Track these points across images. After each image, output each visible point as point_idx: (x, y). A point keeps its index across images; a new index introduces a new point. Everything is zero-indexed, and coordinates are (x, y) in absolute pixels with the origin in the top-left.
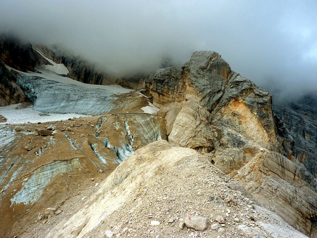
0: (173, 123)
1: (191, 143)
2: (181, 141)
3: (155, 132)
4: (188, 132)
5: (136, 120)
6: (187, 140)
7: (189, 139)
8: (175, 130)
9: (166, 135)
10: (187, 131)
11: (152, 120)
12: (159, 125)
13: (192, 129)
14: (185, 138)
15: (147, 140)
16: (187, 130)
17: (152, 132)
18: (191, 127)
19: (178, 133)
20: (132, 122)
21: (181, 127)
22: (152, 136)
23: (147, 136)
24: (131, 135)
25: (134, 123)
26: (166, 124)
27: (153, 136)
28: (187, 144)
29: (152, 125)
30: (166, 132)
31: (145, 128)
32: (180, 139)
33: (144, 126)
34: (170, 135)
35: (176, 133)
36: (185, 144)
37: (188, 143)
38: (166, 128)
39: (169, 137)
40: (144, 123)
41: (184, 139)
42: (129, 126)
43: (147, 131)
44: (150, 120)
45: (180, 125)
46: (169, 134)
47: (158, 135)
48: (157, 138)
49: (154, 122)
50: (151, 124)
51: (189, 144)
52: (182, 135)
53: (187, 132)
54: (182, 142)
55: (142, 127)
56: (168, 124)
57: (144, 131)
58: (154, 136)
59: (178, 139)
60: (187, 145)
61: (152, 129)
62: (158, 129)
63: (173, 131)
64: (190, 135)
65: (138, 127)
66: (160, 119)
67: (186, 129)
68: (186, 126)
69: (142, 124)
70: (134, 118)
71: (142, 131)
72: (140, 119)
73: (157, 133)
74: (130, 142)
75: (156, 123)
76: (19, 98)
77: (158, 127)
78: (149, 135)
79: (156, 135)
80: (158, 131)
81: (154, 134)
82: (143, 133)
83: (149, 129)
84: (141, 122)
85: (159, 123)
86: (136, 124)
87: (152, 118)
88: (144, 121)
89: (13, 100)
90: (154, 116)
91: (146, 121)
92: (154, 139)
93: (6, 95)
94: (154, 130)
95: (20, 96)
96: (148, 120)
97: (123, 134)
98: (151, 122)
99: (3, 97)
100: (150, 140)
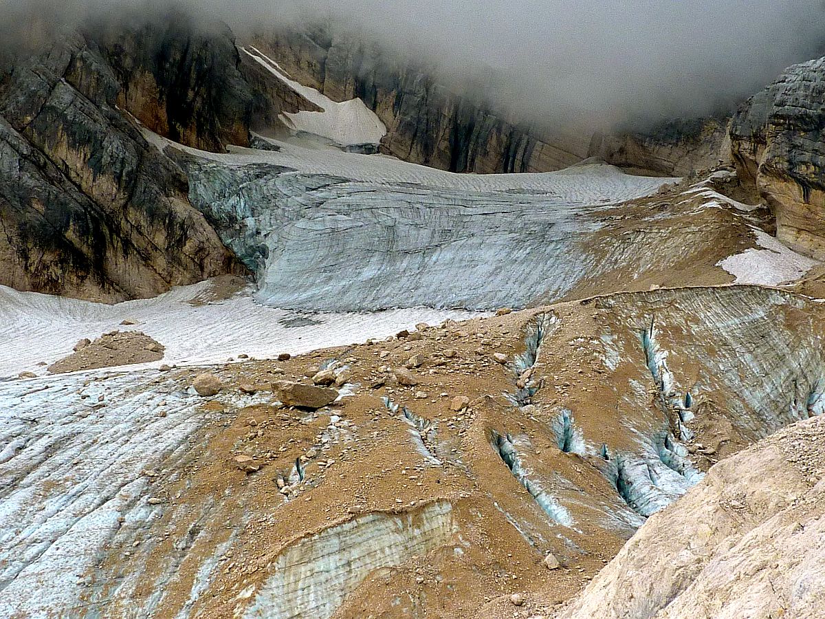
3: (799, 373)
5: (697, 321)
11: (781, 317)
12: (814, 339)
15: (759, 415)
17: (783, 373)
20: (677, 329)
22: (783, 395)
23: (759, 394)
24: (679, 394)
25: (690, 336)
27: (792, 395)
29: (780, 339)
31: (748, 356)
33: (739, 348)
40: (737, 333)
42: (666, 353)
43: (756, 370)
44: (769, 315)
47: (815, 388)
48: (809, 405)
49: (789, 326)
50: (774, 334)
57: (741, 369)
58: (796, 394)
61: (782, 358)
62: (813, 356)
65: (711, 352)
69: (730, 340)
70: (689, 310)
71: (730, 374)
72: (716, 313)
73: (811, 380)
74: (678, 426)
75: (803, 332)
76: (202, 260)
77: (812, 350)
78: (768, 390)
79: (803, 390)
80: (811, 371)
81: (793, 386)
82: (737, 382)
83: (766, 360)
84: (724, 327)
85: (816, 327)
86: (698, 340)
87: (778, 306)
88: (740, 324)
89: (181, 269)
90: (788, 296)
91: (749, 323)
92: (793, 410)
93: (153, 253)
94: (795, 365)
95: (207, 253)
96: (757, 317)
97: (642, 392)
98: (775, 324)
99: (143, 259)
100: (778, 416)
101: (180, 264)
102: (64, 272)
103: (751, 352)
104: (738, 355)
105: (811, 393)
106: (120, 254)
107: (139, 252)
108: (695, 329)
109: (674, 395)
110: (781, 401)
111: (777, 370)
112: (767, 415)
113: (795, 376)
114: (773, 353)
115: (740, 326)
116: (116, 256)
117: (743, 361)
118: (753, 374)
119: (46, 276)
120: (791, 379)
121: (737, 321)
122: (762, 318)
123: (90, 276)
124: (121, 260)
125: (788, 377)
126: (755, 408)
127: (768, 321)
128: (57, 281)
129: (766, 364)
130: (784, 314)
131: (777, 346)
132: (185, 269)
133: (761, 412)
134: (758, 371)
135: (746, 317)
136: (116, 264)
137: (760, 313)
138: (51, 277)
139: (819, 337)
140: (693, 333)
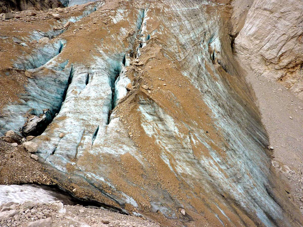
0: (247, 11)
1: (291, 51)
2: (265, 48)
3: (207, 29)
4: (287, 23)
5: (168, 7)
6: (281, 45)
7: (287, 40)
8: (251, 23)
9: (231, 36)
10: (283, 22)
11: (205, 9)
12: (217, 17)
13: (298, 16)
14: (275, 39)
15: (183, 46)
16: (285, 20)
17: (201, 29)
18: (296, 9)
19: (259, 28)
20: (158, 10)
21: (268, 12)
22: (198, 38)
23: (187, 37)
24: (144, 35)
25: (163, 12)
26: (232, 15)
27: (202, 38)
28: (280, 54)
29: (202, 17)
30: (231, 30)
31: (186, 22)
32: (263, 43)
33: (183, 18)
34: (239, 35)
35: (254, 30)
36: (275, 54)
37: (283, 51)
38: (231, 23)
39: (238, 40)
40: (185, 13)
41: (273, 42)
42: (149, 18)
43: (188, 27)
44: (201, 8)
45: (265, 9)
46: (237, 35)
47: (213, 36)
48: (210, 43)
49: (208, 12)
50: (201, 14)
51: (286, 54)
52: (270, 31)
53: (283, 25)
54: (267, 50)
55: (180, 20)
56: (236, 14)
57: (181, 27)
58: (205, 38)
59: (258, 42)
60: (282, 56)
61: (202, 24)
62: (215, 23)
63: (246, 25)
64: (290, 31)
65: (170, 19)
66: (221, 7)
67: (280, 15)
68: (282, 10)
69: (181, 15)
70: (167, 3)
71: (176, 28)
72: (178, 5)
73: (212, 33)
74: (137, 50)
75: (213, 14)
76: (51, 5)
77: (215, 21)
78: (192, 36)
79: (208, 37)
80: (213, 29)
81: (204, 35)
82: (177, 31)
83: (194, 24)
84: (180, 10)
85: (218, 13)
86: (166, 14)
87: (205, 5)
88: (187, 10)
89: (45, 8)
90: (210, 2)
91: (191, 10)
92: (201, 44)
93: (36, 3)
94: (206, 26)
95: (52, 3)
96: (195, 8)
97: (124, 33)
98: (202, 11)
99: (33, 4)
100: (193, 47)
101: (44, 6)
102: (7, 8)
103: (188, 20)
104: (182, 21)
105: (211, 38)
106: (25, 3)
107: (31, 2)
108: (166, 10)
109: (143, 35)
110: (196, 40)
111: (198, 28)
112: (187, 46)
113: (205, 31)
114: (198, 21)
115: (187, 11)
116: (24, 3)
117: (183, 23)
118: (186, 29)
119: (2, 9)
120: (204, 32)
121: (186, 8)
122: (198, 9)
123: (16, 9)
124: (26, 5)
125: (202, 31)
126: (183, 43)
127: (200, 10)
128: (6, 11)
129: (194, 25)
130: (206, 8)
131: (201, 19)
132: (46, 8)
133: (185, 45)
134: (189, 27)
135: (190, 8)
136: (24, 6)
137: (197, 7)
138: (3, 10)
139: (218, 16)
140: (165, 11)
